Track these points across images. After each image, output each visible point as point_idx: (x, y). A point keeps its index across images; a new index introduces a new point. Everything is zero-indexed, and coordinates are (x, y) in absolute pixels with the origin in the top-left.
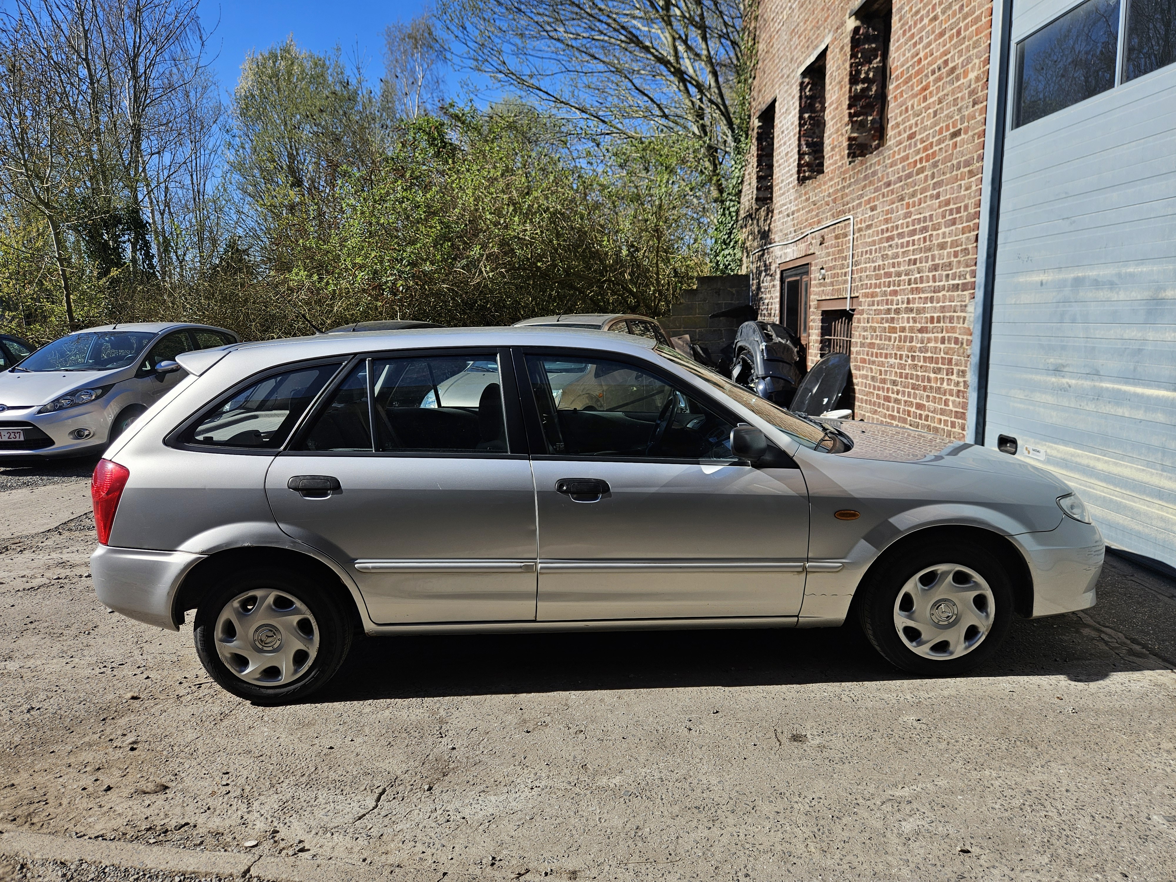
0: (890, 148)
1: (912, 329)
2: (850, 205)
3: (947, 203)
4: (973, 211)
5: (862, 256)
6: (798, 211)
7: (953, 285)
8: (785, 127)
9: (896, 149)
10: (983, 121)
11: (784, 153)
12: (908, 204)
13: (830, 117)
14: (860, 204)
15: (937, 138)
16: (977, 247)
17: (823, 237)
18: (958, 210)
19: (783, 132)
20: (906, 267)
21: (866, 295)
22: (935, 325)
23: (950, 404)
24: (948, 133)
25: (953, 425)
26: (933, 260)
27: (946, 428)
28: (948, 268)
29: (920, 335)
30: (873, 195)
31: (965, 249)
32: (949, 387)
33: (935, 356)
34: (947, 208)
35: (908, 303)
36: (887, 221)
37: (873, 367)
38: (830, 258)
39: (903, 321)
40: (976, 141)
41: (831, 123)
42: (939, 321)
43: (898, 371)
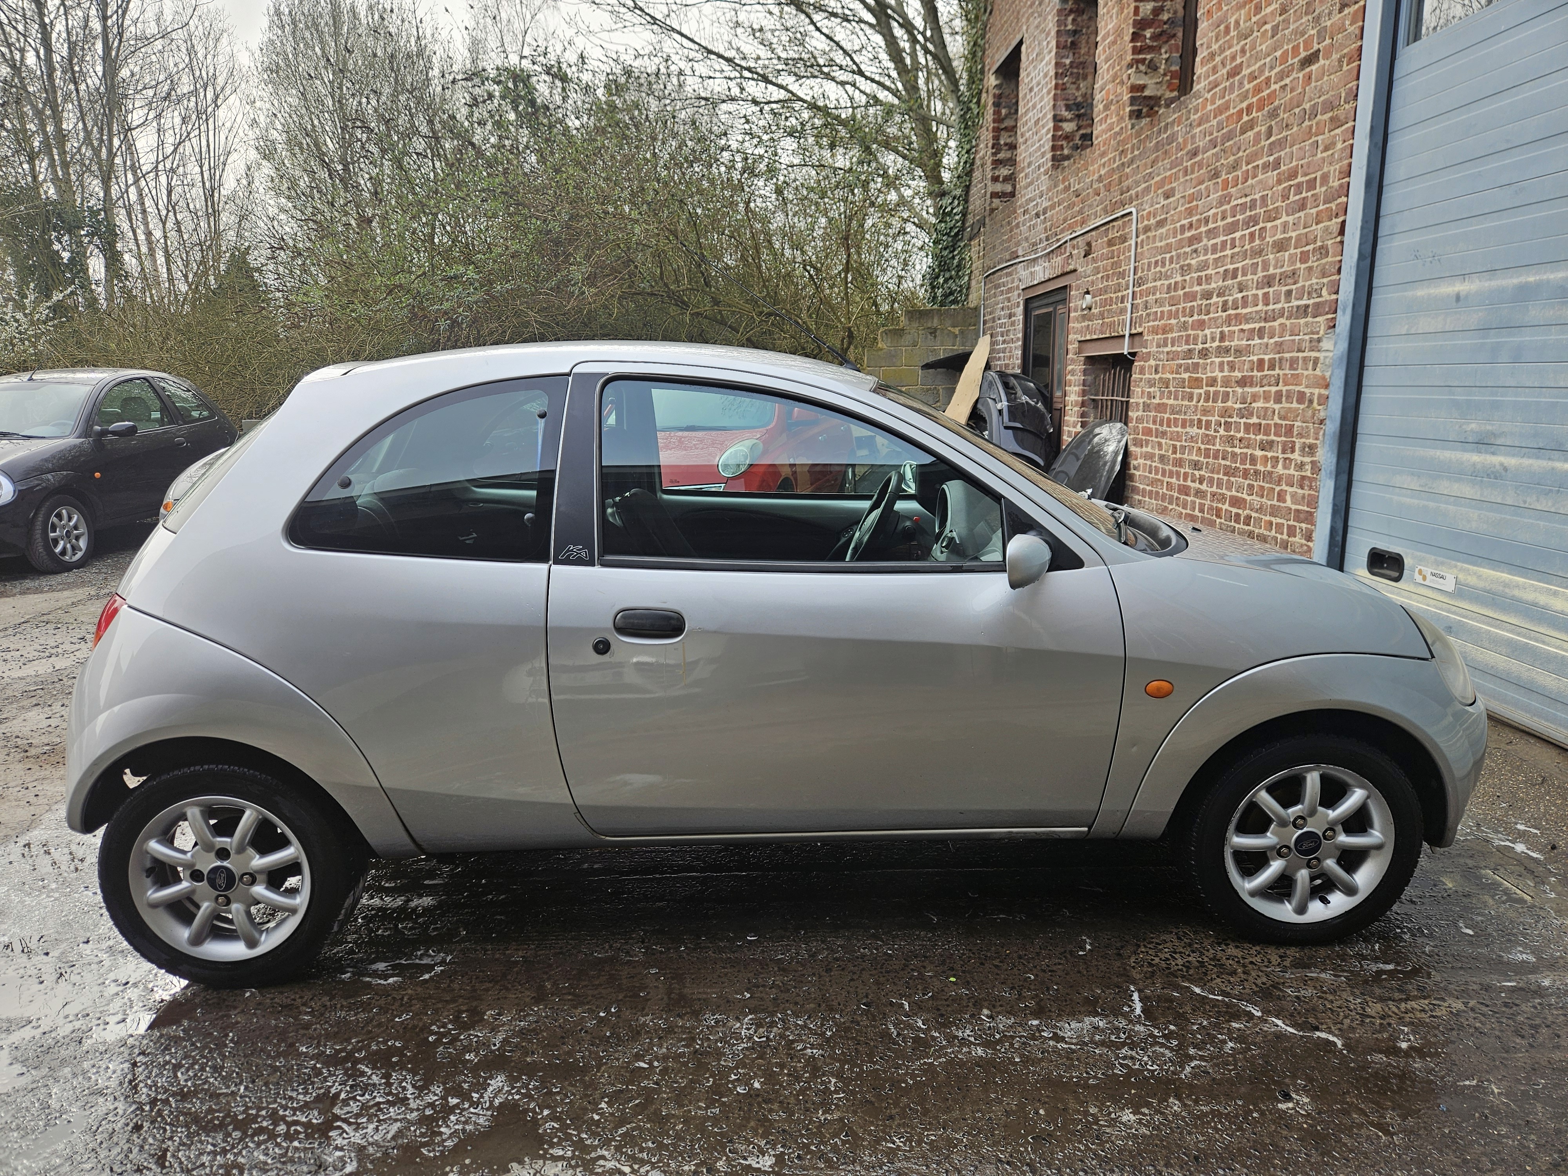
0: (1198, 96)
1: (1226, 382)
2: (1133, 192)
3: (1293, 174)
4: (1337, 184)
5: (1149, 270)
6: (1053, 207)
7: (1298, 307)
8: (1034, 82)
9: (1209, 96)
10: (1358, 32)
11: (1033, 121)
12: (1226, 182)
13: (1103, 57)
14: (1147, 190)
15: (1277, 69)
16: (1342, 242)
17: (1089, 244)
18: (1311, 184)
19: (1031, 90)
20: (1220, 283)
21: (1155, 331)
22: (1266, 373)
23: (1288, 498)
24: (1296, 60)
25: (1292, 532)
26: (1265, 268)
27: (1279, 536)
28: (1290, 281)
29: (1239, 390)
30: (1168, 173)
31: (1321, 247)
32: (1287, 472)
33: (1263, 422)
34: (1291, 183)
35: (1222, 338)
36: (1190, 212)
37: (1163, 441)
38: (1100, 276)
39: (1214, 367)
40: (1345, 68)
41: (1105, 67)
42: (1272, 367)
43: (1203, 447)
